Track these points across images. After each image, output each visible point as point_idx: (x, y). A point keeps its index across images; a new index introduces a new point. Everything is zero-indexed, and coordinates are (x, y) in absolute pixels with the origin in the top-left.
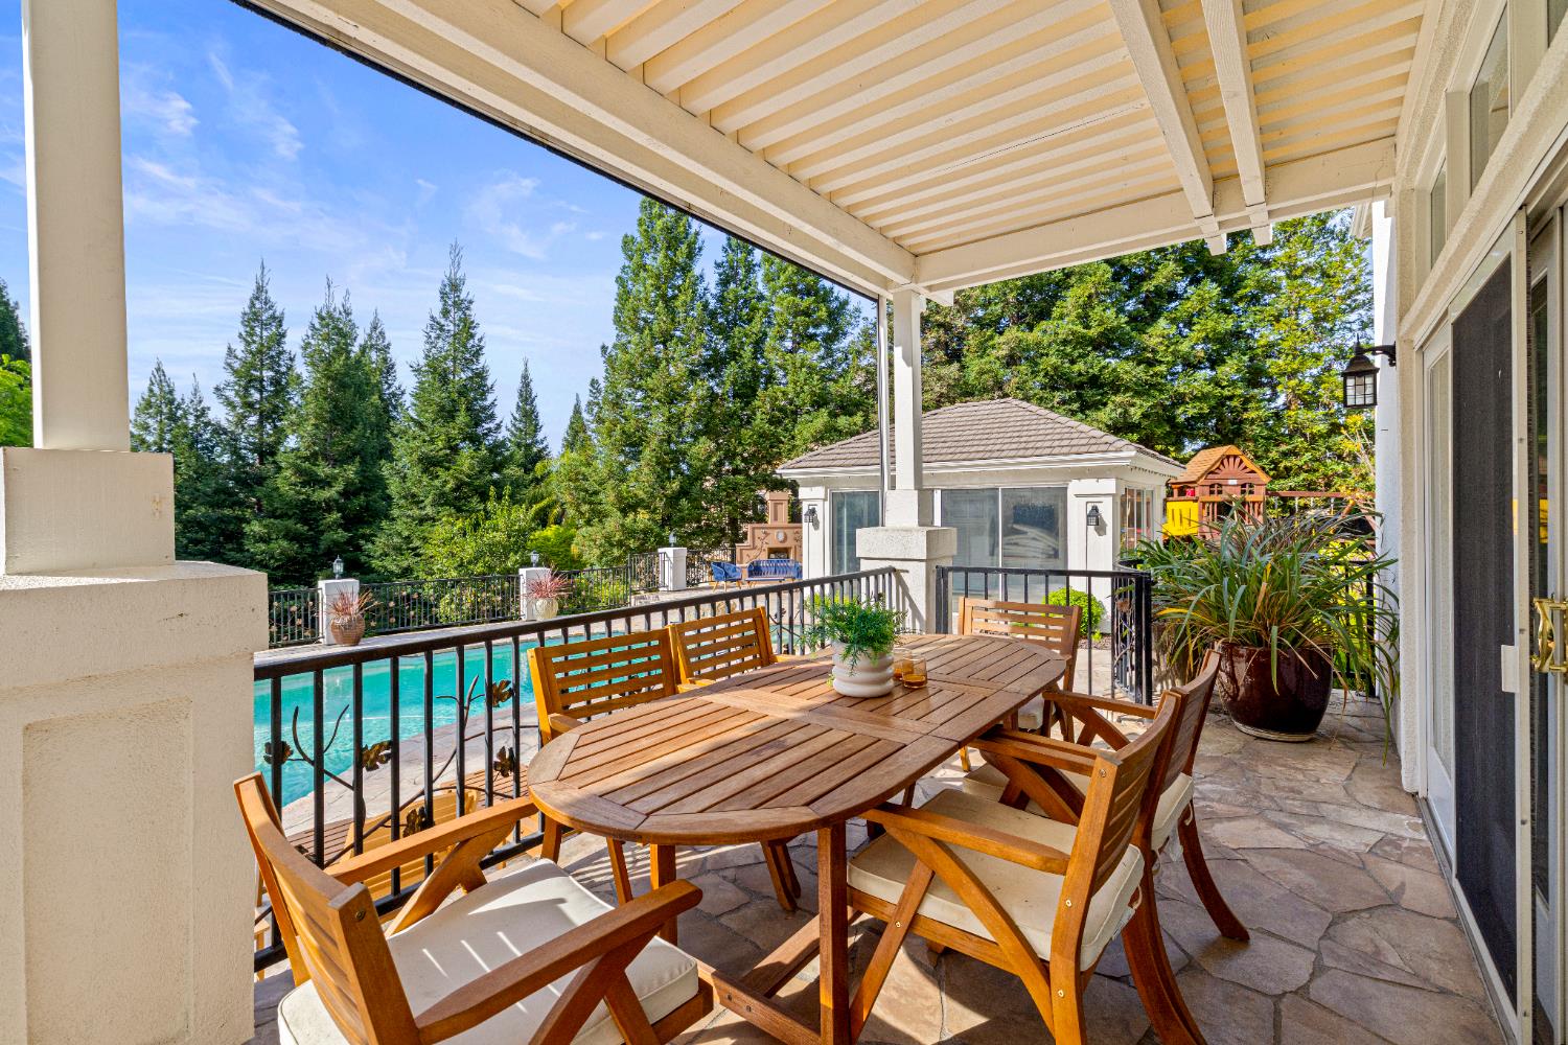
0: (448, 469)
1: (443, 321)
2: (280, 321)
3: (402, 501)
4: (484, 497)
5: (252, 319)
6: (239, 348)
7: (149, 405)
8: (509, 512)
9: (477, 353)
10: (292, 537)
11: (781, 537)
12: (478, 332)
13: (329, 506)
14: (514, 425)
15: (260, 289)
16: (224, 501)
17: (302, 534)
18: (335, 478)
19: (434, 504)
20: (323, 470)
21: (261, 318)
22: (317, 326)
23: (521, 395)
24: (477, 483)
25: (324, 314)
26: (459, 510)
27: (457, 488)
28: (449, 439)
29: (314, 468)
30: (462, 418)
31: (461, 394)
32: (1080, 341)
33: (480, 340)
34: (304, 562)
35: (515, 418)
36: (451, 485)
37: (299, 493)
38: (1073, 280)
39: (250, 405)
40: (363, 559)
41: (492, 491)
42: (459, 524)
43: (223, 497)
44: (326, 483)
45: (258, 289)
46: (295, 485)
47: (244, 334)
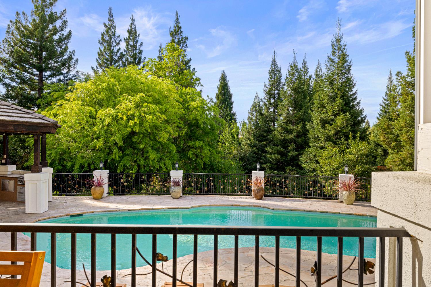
0: (331, 125)
1: (332, 57)
2: (280, 71)
3: (314, 140)
4: (347, 138)
6: (268, 84)
7: (254, 107)
8: (358, 145)
9: (349, 70)
10: (279, 153)
12: (349, 59)
13: (292, 141)
14: (384, 103)
16: (262, 139)
17: (282, 152)
18: (293, 130)
19: (326, 141)
20: (290, 127)
21: (275, 72)
22: (290, 70)
23: (388, 88)
24: (344, 131)
25: (292, 65)
26: (335, 144)
27: (336, 134)
28: (334, 111)
29: (287, 126)
30: (339, 101)
31: (339, 90)
33: (350, 63)
34: (282, 163)
35: (385, 99)
36: (333, 132)
37: (282, 136)
39: (270, 104)
40: (300, 163)
41: (351, 135)
42: (334, 150)
43: (261, 138)
44: (291, 132)
45: (273, 61)
46: (281, 133)
47: (269, 78)
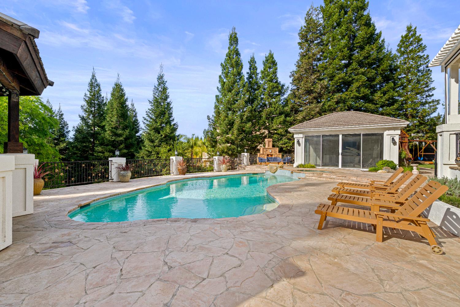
0: (162, 131)
1: (158, 87)
2: (99, 86)
5: (91, 85)
6: (88, 94)
9: (168, 97)
11: (271, 151)
12: (168, 91)
13: (121, 142)
15: (93, 76)
18: (123, 134)
20: (120, 132)
21: (94, 86)
26: (167, 143)
27: (165, 137)
32: (357, 98)
33: (168, 93)
37: (112, 138)
38: (354, 81)
39: (91, 112)
44: (120, 135)
46: (110, 136)
47: (89, 90)
